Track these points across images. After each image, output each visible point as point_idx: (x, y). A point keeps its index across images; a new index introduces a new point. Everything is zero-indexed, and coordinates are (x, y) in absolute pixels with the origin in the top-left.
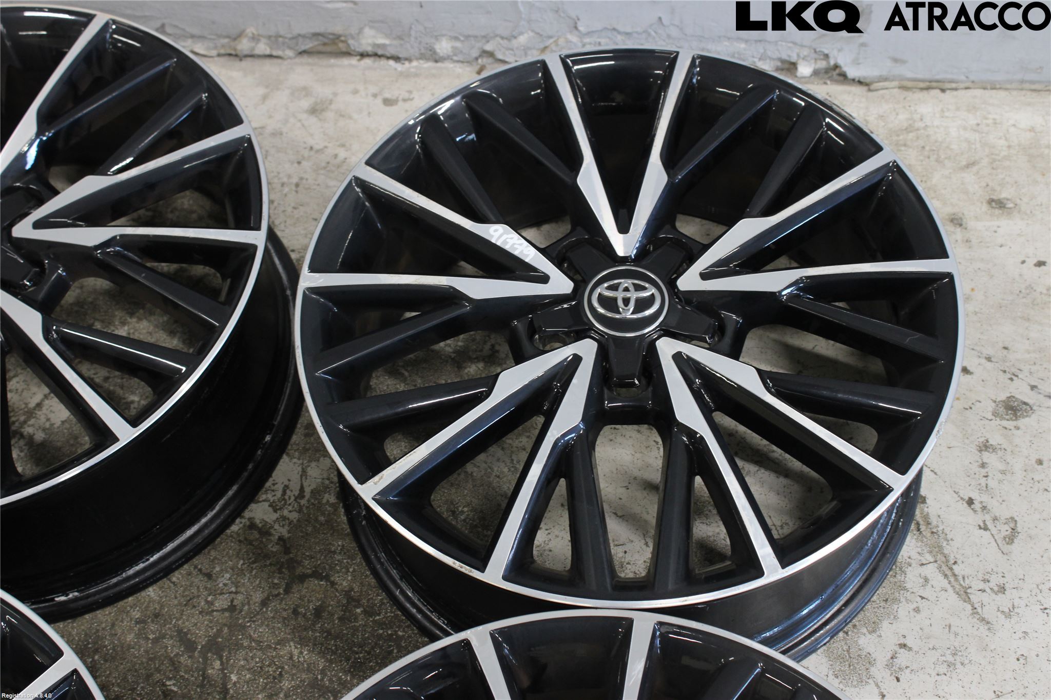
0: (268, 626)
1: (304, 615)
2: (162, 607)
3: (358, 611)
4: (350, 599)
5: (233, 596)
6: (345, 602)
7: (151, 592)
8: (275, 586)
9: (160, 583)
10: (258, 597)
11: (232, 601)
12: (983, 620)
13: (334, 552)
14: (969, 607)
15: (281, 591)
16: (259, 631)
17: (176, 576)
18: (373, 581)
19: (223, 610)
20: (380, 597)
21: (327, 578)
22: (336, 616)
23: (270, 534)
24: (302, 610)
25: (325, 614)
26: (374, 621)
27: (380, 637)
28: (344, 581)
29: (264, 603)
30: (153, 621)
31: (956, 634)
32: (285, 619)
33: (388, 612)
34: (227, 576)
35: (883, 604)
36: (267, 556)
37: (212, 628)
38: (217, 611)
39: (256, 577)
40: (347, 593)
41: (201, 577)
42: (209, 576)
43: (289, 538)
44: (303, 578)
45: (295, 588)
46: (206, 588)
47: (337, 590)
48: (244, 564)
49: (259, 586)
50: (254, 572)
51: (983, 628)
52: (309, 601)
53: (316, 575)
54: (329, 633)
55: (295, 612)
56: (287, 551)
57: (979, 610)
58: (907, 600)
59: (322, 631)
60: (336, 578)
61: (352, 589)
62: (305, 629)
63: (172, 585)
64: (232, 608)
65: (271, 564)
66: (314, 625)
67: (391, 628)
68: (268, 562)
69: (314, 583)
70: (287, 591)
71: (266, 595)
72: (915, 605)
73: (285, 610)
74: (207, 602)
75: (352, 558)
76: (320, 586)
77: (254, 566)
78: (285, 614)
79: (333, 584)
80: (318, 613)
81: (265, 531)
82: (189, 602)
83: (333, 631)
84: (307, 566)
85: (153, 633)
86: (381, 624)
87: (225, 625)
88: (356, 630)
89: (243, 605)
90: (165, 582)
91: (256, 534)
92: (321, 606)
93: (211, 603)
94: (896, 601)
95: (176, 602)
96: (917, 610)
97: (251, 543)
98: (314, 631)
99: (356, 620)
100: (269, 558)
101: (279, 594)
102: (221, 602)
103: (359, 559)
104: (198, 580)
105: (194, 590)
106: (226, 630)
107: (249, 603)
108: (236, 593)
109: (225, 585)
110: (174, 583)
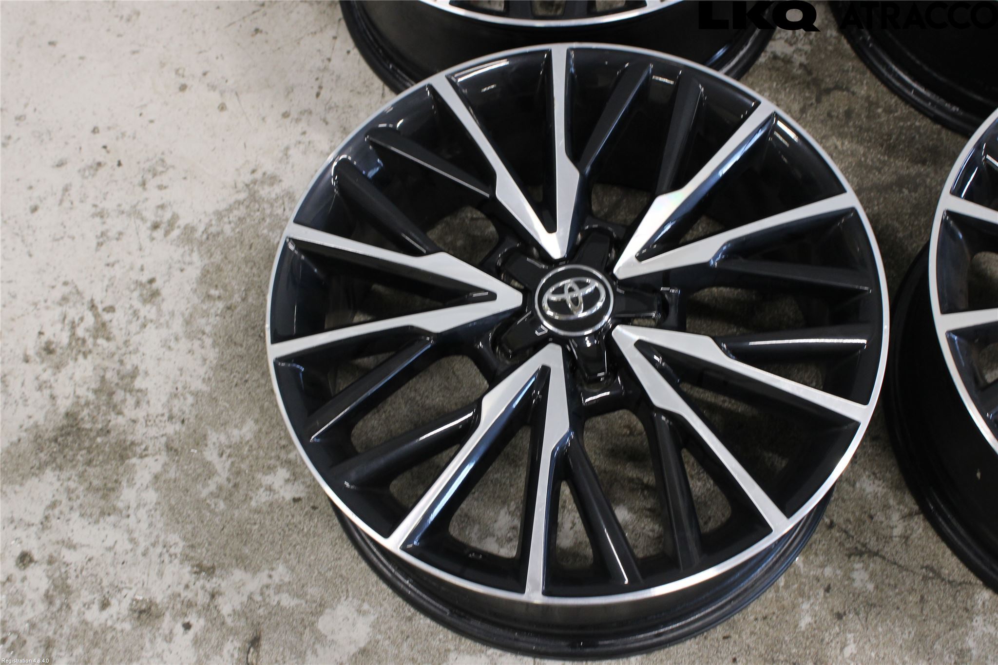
1: (838, 117)
3: (880, 110)
4: (871, 103)
6: (866, 105)
8: (807, 98)
13: (848, 71)
15: (814, 101)
18: (885, 89)
20: (893, 100)
21: (847, 89)
22: (863, 116)
23: (792, 62)
24: (835, 114)
25: (854, 115)
26: (895, 118)
27: (902, 128)
28: (862, 91)
32: (822, 121)
33: (903, 109)
36: (794, 78)
39: (790, 93)
40: (867, 99)
43: (808, 64)
44: (828, 91)
45: (824, 98)
47: (858, 97)
48: (777, 85)
49: (795, 99)
50: (788, 90)
52: (838, 107)
53: (838, 87)
54: (861, 128)
55: (829, 115)
56: (810, 73)
59: (855, 126)
60: (854, 89)
61: (869, 96)
62: (841, 126)
65: (799, 83)
66: (847, 123)
67: (909, 120)
68: (797, 82)
69: (837, 94)
70: (818, 100)
71: (802, 105)
73: (820, 114)
75: (864, 73)
76: (843, 96)
77: (787, 85)
78: (822, 118)
79: (853, 93)
80: (848, 114)
81: (787, 61)
83: (864, 127)
84: (828, 82)
86: (900, 119)
88: (881, 124)
91: (780, 64)
92: (849, 109)
97: (778, 69)
98: (849, 127)
99: (879, 116)
100: (797, 79)
101: (812, 104)
103: (868, 74)
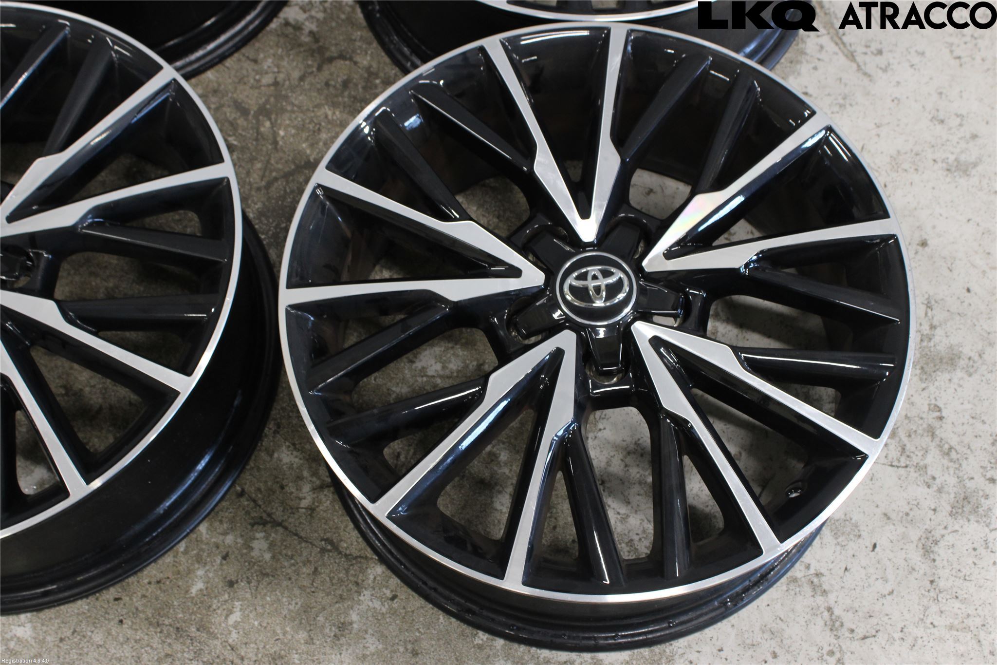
0: (306, 95)
1: (335, 87)
2: (219, 85)
3: (378, 81)
4: (371, 73)
5: (277, 74)
6: (366, 75)
7: (210, 75)
8: (309, 66)
9: (217, 68)
10: (296, 74)
11: (276, 78)
12: (865, 74)
13: (355, 40)
14: (854, 66)
15: (314, 69)
16: (299, 98)
17: (229, 62)
18: (388, 60)
19: (269, 86)
20: (394, 71)
21: (351, 59)
22: (360, 86)
23: (302, 29)
24: (332, 83)
25: (351, 85)
28: (364, 61)
29: (302, 79)
30: (213, 95)
31: (846, 85)
32: (318, 90)
34: (270, 60)
35: (789, 65)
36: (300, 45)
37: (261, 98)
38: (264, 86)
39: (293, 60)
40: (368, 69)
41: (249, 62)
42: (255, 61)
43: (318, 32)
44: (331, 60)
45: (325, 67)
46: (253, 70)
47: (359, 67)
48: (282, 52)
49: (297, 66)
50: (291, 57)
51: (866, 81)
52: (338, 76)
53: (341, 56)
54: (355, 99)
55: (327, 84)
56: (317, 41)
57: (863, 67)
58: (807, 62)
59: (350, 96)
60: (358, 58)
61: (370, 66)
62: (336, 96)
63: (226, 69)
64: (276, 84)
65: (304, 51)
66: (342, 92)
68: (302, 49)
69: (340, 63)
70: (320, 69)
71: (302, 72)
72: (813, 65)
73: (318, 83)
74: (255, 79)
75: (370, 44)
76: (345, 65)
77: (291, 52)
78: (319, 86)
79: (356, 63)
80: (346, 84)
81: (298, 27)
82: (241, 80)
83: (358, 97)
84: (333, 51)
85: (214, 103)
87: (271, 96)
89: (284, 81)
90: (220, 67)
91: (290, 30)
92: (348, 78)
93: (258, 81)
94: (799, 62)
95: (230, 81)
96: (815, 68)
97: (286, 36)
98: (343, 97)
100: (303, 47)
101: (312, 72)
102: (267, 79)
103: (375, 44)
104: (248, 65)
105: (245, 72)
106: (272, 100)
107: (289, 80)
108: (278, 72)
109: (269, 67)
110: (228, 68)
